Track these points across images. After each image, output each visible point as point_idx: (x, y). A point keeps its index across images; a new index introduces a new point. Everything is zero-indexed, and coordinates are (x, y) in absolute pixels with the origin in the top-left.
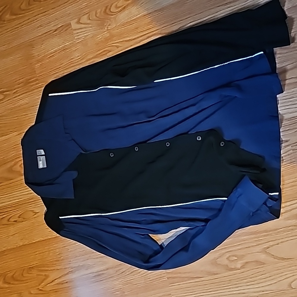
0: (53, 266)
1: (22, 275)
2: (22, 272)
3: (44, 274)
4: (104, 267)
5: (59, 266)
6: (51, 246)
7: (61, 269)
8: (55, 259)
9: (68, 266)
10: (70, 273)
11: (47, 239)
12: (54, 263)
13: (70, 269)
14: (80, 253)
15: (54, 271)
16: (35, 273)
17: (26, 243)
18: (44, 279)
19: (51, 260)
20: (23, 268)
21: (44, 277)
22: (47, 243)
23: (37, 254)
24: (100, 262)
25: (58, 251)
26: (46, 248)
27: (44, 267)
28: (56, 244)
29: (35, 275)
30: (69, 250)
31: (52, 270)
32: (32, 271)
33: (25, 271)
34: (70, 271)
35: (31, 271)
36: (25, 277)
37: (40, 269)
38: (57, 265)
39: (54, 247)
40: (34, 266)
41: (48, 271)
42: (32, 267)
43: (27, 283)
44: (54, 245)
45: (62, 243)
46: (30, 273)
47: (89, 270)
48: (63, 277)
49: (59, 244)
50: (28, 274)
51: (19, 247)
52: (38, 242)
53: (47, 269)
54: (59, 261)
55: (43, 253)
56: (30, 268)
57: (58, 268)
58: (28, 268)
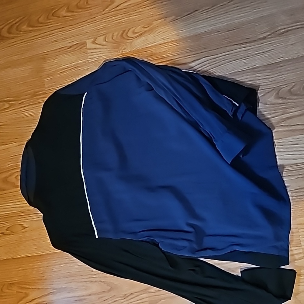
0: (34, 285)
1: (2, 290)
2: (2, 287)
3: (24, 292)
4: (87, 292)
5: (41, 285)
6: (35, 263)
7: (42, 289)
8: (38, 278)
9: (50, 286)
10: (51, 294)
11: (33, 256)
12: (36, 282)
13: (51, 290)
14: (64, 274)
15: (35, 289)
16: (15, 289)
17: (10, 257)
18: (24, 297)
19: (33, 278)
20: (4, 283)
21: (23, 295)
22: (32, 260)
23: (19, 270)
24: (84, 286)
25: (41, 270)
26: (30, 265)
27: (25, 284)
28: (41, 262)
29: (15, 291)
30: (54, 270)
31: (33, 289)
32: (13, 287)
33: (5, 287)
34: (51, 292)
35: (11, 287)
36: (5, 292)
37: (21, 286)
38: (39, 284)
39: (39, 265)
40: (15, 282)
41: (29, 289)
42: (13, 283)
43: (5, 299)
44: (39, 262)
45: (47, 262)
46: (10, 289)
47: (71, 293)
48: (43, 298)
49: (44, 263)
50: (8, 290)
51: (3, 260)
52: (23, 257)
53: (28, 287)
54: (41, 280)
55: (26, 269)
56: (11, 283)
57: (40, 288)
58: (9, 284)
